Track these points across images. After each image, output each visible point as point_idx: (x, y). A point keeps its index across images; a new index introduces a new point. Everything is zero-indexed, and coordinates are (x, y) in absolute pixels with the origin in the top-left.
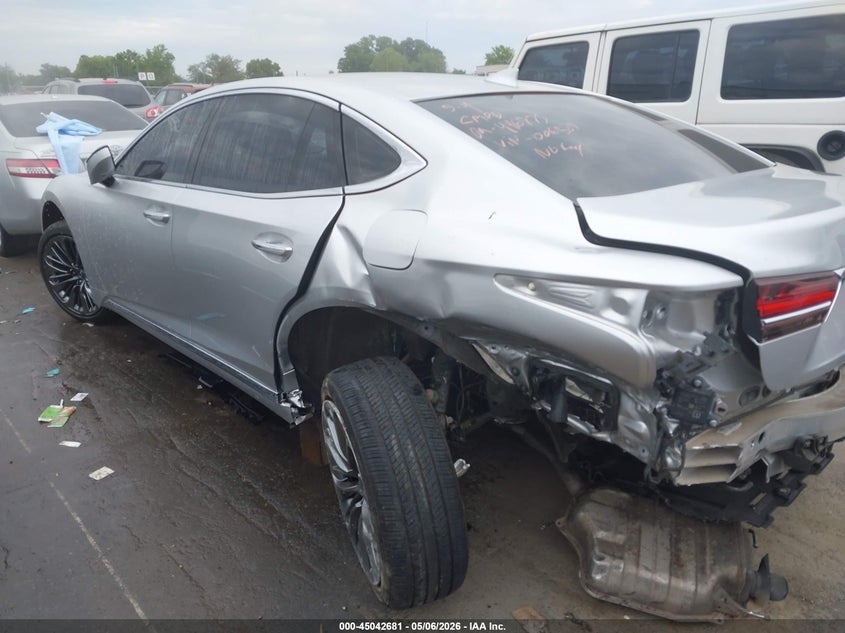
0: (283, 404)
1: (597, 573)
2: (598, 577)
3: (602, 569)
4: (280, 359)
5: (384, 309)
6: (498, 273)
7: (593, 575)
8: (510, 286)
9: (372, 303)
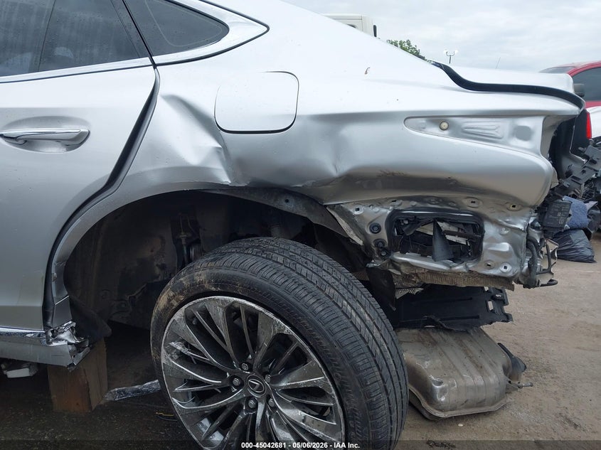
0: (54, 344)
1: (441, 396)
2: (443, 399)
3: (443, 391)
4: (53, 285)
5: (243, 185)
6: (409, 117)
7: (439, 399)
8: (421, 129)
9: (225, 179)
